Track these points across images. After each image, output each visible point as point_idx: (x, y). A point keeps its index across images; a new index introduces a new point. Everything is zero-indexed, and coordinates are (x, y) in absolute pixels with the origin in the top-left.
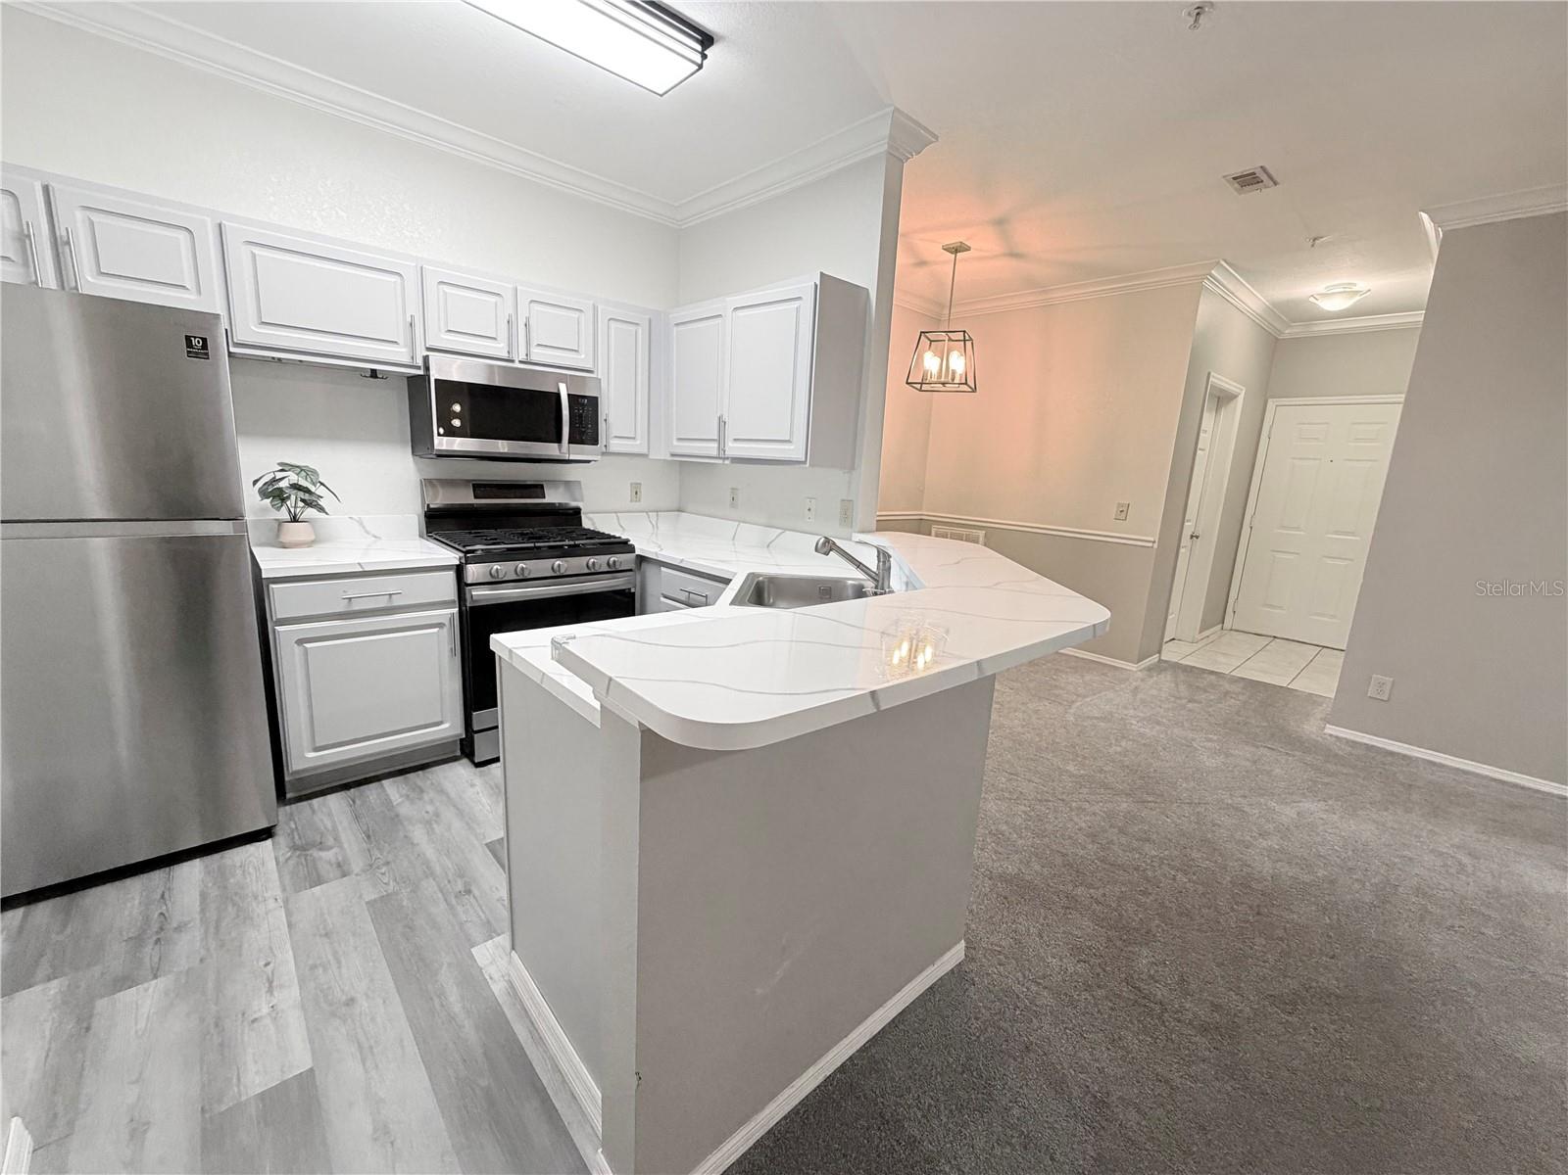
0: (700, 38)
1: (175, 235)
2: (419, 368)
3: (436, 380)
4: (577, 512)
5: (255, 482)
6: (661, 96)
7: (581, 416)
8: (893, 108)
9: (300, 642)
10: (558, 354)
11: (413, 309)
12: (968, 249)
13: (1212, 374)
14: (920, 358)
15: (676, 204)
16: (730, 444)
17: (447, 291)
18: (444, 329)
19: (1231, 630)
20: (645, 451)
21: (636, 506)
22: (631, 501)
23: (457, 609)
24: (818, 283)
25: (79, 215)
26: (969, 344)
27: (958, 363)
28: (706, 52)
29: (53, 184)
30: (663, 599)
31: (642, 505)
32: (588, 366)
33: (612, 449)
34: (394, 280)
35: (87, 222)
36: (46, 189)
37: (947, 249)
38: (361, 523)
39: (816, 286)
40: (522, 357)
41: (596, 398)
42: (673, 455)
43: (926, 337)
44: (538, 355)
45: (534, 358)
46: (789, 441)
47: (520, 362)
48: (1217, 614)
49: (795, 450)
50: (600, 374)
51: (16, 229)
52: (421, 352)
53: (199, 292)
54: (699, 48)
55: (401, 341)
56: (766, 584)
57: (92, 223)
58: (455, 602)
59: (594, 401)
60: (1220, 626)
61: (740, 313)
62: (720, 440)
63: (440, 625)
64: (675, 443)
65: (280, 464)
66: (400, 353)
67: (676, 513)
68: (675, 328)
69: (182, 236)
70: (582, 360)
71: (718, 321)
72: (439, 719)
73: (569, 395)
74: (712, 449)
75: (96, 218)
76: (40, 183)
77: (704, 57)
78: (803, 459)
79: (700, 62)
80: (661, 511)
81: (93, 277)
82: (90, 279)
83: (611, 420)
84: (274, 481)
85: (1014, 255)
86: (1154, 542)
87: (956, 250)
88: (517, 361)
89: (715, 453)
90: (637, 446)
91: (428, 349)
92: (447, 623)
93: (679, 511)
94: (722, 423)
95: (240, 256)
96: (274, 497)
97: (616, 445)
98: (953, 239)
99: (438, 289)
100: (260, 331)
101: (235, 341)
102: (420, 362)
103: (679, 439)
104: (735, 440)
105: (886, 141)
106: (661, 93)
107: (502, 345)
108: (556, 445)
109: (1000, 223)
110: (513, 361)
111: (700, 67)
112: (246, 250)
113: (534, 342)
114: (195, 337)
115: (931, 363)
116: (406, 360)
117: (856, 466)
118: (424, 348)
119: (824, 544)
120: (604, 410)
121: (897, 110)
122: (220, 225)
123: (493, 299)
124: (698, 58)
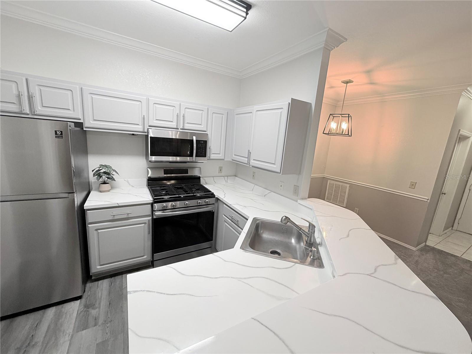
0: (246, 6)
1: (67, 93)
2: (146, 133)
3: (150, 137)
4: (199, 178)
5: (93, 171)
6: (231, 32)
7: (200, 147)
8: (328, 28)
9: (97, 230)
10: (194, 126)
11: (144, 113)
12: (352, 82)
13: (461, 130)
14: (329, 124)
15: (240, 71)
16: (252, 161)
17: (156, 106)
18: (155, 119)
19: (456, 230)
20: (223, 158)
21: (220, 174)
22: (219, 173)
23: (151, 218)
24: (290, 103)
25: (37, 88)
26: (350, 118)
27: (345, 126)
28: (248, 12)
29: (29, 78)
30: (224, 216)
31: (223, 174)
32: (205, 129)
33: (212, 158)
34: (138, 103)
35: (39, 89)
36: (27, 80)
37: (344, 82)
38: (128, 182)
39: (289, 103)
40: (181, 127)
41: (206, 141)
42: (232, 160)
43: (332, 116)
44: (187, 126)
45: (185, 128)
46: (274, 164)
47: (181, 129)
48: (451, 223)
49: (276, 167)
50: (208, 132)
51: (17, 93)
52: (146, 127)
53: (74, 111)
54: (245, 10)
55: (140, 124)
56: (260, 224)
57: (41, 90)
58: (150, 215)
59: (205, 142)
60: (451, 228)
61: (259, 113)
62: (249, 158)
63: (145, 223)
64: (234, 156)
65: (100, 165)
66: (139, 128)
67: (235, 177)
68: (236, 116)
69: (69, 93)
70: (202, 127)
71: (251, 114)
72: (143, 255)
73: (196, 140)
74: (245, 160)
75: (42, 88)
76: (25, 78)
77: (247, 14)
78: (279, 172)
79: (245, 16)
80: (229, 176)
81: (40, 107)
82: (40, 108)
83: (211, 148)
84: (99, 170)
85: (372, 83)
86: (428, 199)
87: (347, 82)
88: (180, 129)
89: (246, 162)
90: (221, 156)
91: (149, 126)
92: (147, 223)
93: (235, 176)
94: (249, 153)
95: (88, 98)
96: (98, 176)
97: (213, 156)
98: (346, 79)
99: (153, 106)
100: (94, 123)
101: (85, 126)
102: (146, 131)
103: (235, 155)
104: (254, 160)
105: (324, 42)
106: (231, 30)
107: (174, 124)
108: (191, 157)
109: (368, 72)
110: (178, 129)
111: (245, 18)
112: (89, 96)
113: (186, 122)
114: (58, 131)
115: (333, 125)
116: (141, 130)
117: (301, 173)
118: (148, 126)
119: (285, 219)
120: (209, 145)
121: (330, 29)
122: (82, 88)
123: (172, 108)
124: (244, 15)
